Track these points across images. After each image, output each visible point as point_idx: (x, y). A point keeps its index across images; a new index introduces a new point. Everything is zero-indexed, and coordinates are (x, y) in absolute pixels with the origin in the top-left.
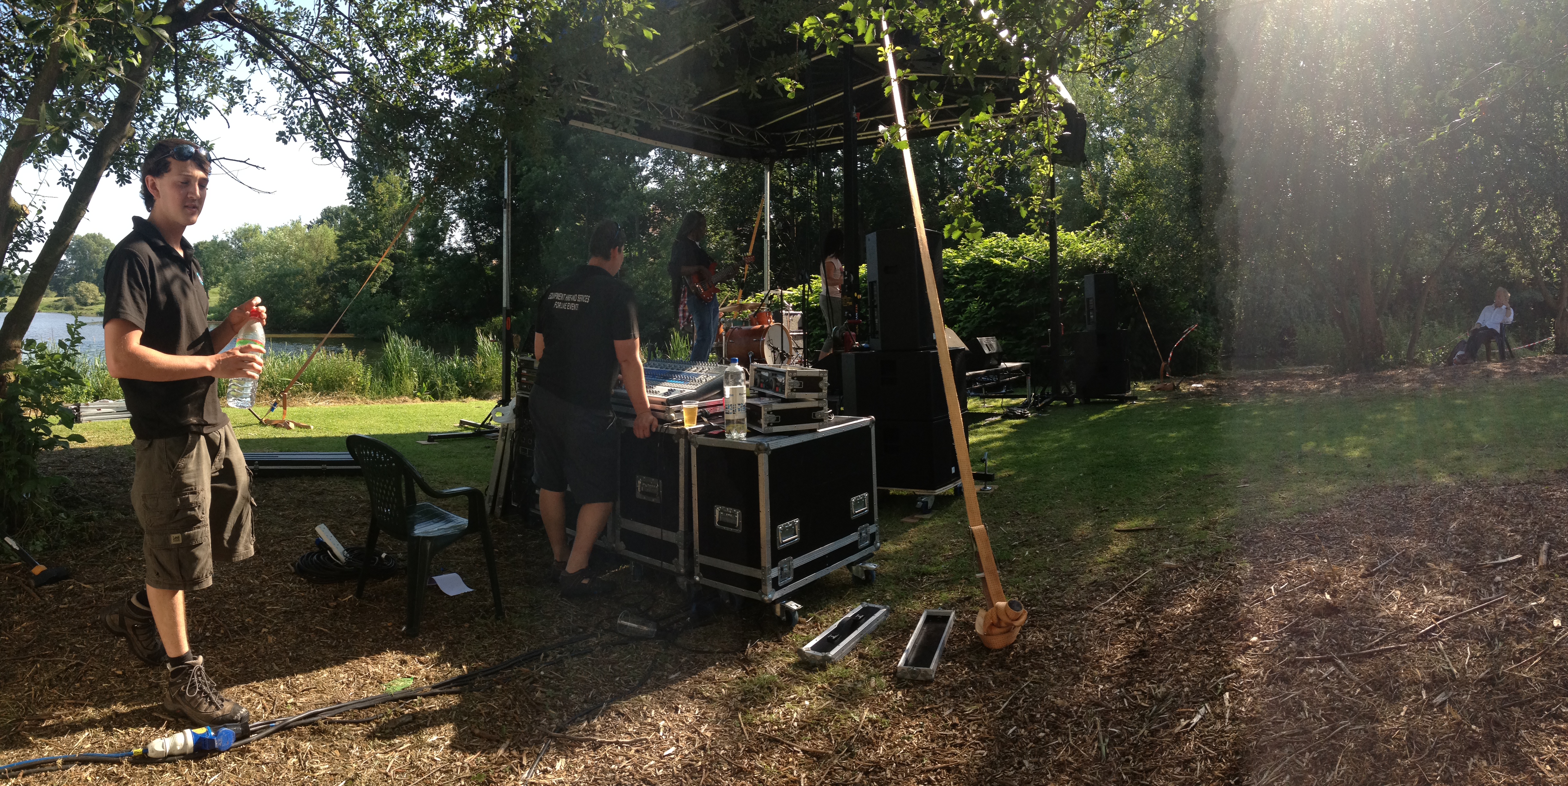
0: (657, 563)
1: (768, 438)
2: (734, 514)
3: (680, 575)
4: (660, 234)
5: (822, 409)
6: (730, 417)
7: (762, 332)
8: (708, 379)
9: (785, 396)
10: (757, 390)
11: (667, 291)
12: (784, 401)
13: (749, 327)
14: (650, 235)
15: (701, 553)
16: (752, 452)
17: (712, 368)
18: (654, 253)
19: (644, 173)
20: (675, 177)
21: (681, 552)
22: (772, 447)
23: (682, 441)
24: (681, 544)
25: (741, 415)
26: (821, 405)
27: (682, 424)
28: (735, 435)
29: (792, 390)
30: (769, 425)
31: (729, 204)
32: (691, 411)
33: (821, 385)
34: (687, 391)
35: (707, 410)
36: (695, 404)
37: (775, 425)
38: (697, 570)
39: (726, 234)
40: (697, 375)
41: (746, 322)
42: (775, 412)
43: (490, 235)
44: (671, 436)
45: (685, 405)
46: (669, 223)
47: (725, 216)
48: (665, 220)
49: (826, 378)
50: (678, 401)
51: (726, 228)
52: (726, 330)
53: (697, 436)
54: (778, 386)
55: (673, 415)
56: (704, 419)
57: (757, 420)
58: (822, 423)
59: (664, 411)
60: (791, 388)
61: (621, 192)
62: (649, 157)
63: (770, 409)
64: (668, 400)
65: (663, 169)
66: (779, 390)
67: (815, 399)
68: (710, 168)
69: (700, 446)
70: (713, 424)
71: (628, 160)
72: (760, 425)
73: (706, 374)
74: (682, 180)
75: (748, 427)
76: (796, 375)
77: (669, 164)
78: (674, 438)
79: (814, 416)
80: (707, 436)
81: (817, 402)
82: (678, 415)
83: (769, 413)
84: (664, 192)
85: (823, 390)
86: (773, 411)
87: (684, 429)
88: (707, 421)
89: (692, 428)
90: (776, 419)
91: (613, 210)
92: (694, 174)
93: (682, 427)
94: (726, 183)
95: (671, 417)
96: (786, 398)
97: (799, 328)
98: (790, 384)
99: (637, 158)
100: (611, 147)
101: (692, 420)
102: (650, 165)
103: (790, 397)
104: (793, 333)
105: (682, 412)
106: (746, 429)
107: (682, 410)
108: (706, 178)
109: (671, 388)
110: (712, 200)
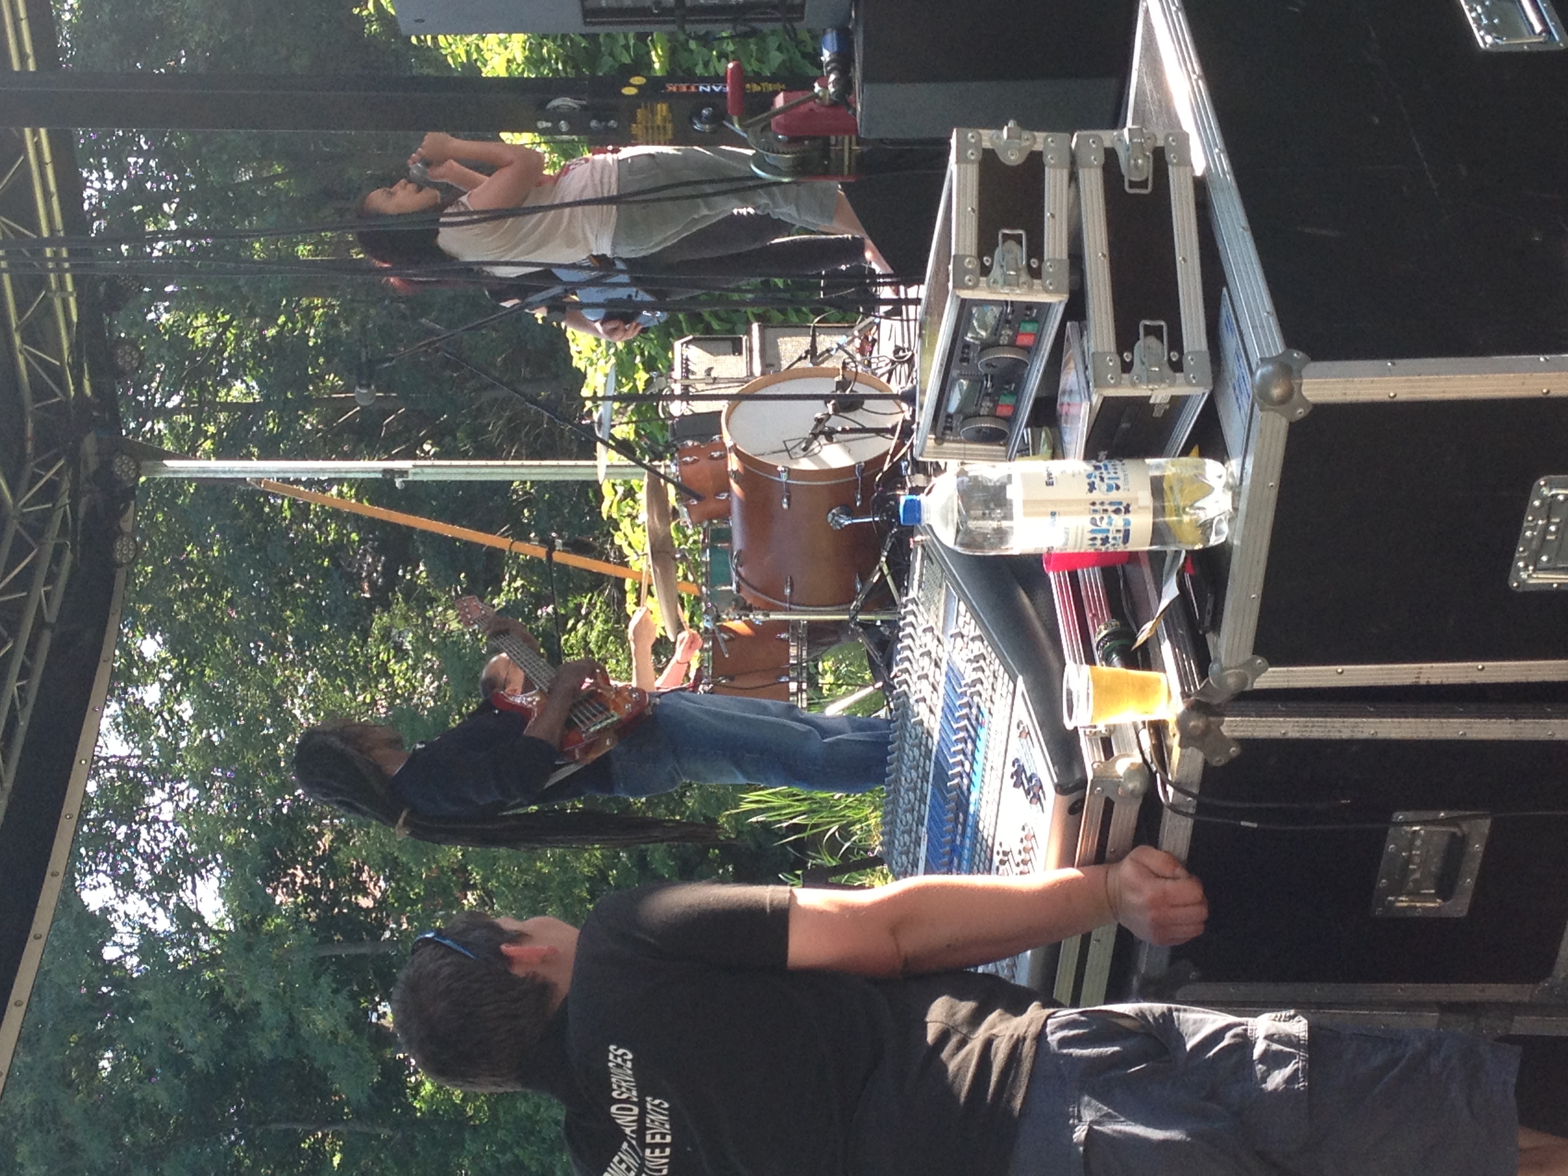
1: (1234, 367)
2: (1550, 508)
4: (379, 869)
5: (1111, 155)
6: (1141, 523)
8: (972, 629)
9: (1058, 300)
10: (1023, 432)
13: (735, 523)
14: (381, 904)
16: (1296, 430)
17: (922, 622)
19: (163, 924)
20: (181, 817)
22: (1277, 346)
23: (1236, 726)
25: (1134, 479)
26: (1096, 159)
27: (1158, 729)
28: (1217, 507)
29: (1035, 273)
30: (1177, 367)
31: (278, 623)
32: (1106, 694)
33: (1013, 158)
35: (1100, 633)
36: (1077, 676)
37: (1176, 343)
40: (953, 676)
42: (1125, 340)
44: (1208, 771)
45: (1082, 715)
46: (341, 838)
47: (319, 637)
48: (333, 850)
49: (987, 137)
50: (1064, 747)
51: (365, 634)
53: (1214, 668)
54: (1016, 333)
55: (1121, 767)
56: (1141, 638)
57: (1157, 414)
58: (1171, 157)
59: (1109, 805)
60: (1024, 277)
61: (228, 1008)
62: (105, 911)
63: (1113, 362)
64: (1061, 789)
65: (150, 859)
66: (1029, 328)
67: (1073, 178)
68: (151, 694)
69: (1257, 650)
70: (1164, 603)
71: (117, 984)
72: (1178, 404)
73: (948, 643)
74: (194, 792)
75: (1185, 452)
76: (970, 264)
77: (133, 837)
78: (1218, 761)
79: (1143, 184)
80: (1216, 626)
81: (1083, 174)
82: (1125, 744)
83: (1127, 367)
84: (234, 855)
85: (1038, 147)
86: (1120, 353)
87: (1182, 722)
88: (1148, 626)
89: (1176, 689)
90: (1152, 341)
91: (292, 1031)
92: (170, 751)
93: (1173, 728)
94: (209, 637)
95: (1132, 772)
96: (1064, 298)
97: (737, 350)
98: (1007, 283)
99: (110, 953)
100: (64, 1044)
101: (1144, 691)
102: (136, 905)
103: (1065, 280)
104: (757, 369)
105: (1112, 729)
106: (1192, 460)
107: (1102, 729)
108: (186, 709)
109: (1009, 782)
110: (266, 687)
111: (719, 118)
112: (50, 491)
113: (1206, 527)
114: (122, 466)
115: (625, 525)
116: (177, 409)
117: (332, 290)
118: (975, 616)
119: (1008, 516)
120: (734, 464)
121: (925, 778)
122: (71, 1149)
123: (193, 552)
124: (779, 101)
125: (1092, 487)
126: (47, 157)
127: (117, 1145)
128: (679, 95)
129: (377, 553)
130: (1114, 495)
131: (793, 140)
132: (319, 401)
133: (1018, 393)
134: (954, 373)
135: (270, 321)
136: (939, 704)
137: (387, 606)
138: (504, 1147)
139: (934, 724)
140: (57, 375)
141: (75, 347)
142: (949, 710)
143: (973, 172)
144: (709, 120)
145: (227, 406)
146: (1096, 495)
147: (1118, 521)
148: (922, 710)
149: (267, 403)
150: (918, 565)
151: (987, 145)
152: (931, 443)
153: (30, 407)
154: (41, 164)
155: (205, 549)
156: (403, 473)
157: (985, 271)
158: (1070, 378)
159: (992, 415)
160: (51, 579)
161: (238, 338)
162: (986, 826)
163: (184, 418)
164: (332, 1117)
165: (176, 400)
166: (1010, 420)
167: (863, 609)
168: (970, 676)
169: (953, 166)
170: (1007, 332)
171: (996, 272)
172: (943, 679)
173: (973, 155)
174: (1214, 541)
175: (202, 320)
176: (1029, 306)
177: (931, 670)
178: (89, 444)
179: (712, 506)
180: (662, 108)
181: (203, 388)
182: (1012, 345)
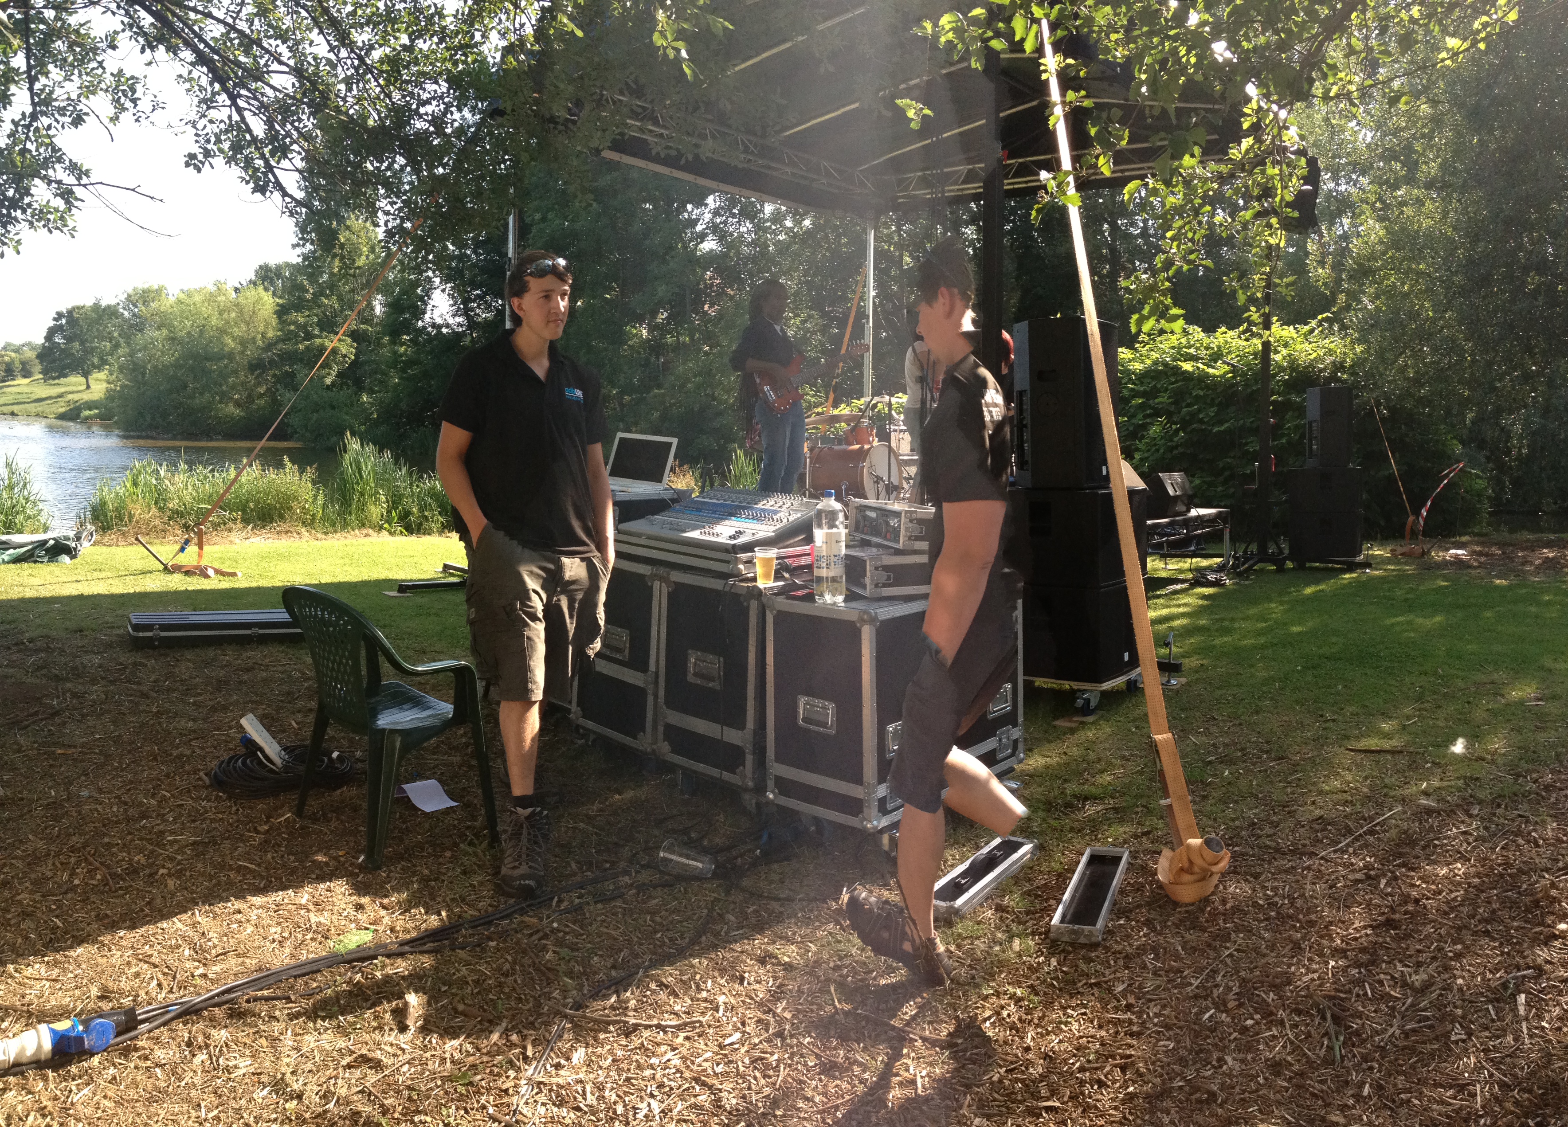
0: (715, 772)
1: (875, 605)
2: (825, 708)
3: (746, 790)
4: (719, 312)
7: (862, 455)
8: (791, 519)
9: (900, 546)
10: (859, 536)
11: (728, 392)
12: (898, 552)
13: (844, 447)
14: (706, 313)
15: (778, 759)
16: (852, 624)
17: (796, 503)
18: (709, 338)
19: (699, 228)
20: (741, 235)
21: (749, 759)
22: (881, 618)
23: (754, 604)
24: (748, 749)
27: (754, 579)
29: (910, 538)
30: (876, 586)
31: (815, 275)
32: (766, 562)
34: (761, 535)
35: (788, 562)
36: (773, 553)
37: (885, 585)
38: (771, 783)
39: (810, 316)
40: (776, 512)
41: (839, 440)
42: (886, 568)
44: (737, 595)
45: (759, 554)
46: (732, 298)
47: (810, 290)
48: (727, 294)
50: (749, 547)
51: (811, 308)
52: (811, 450)
53: (774, 598)
54: (890, 532)
55: (741, 567)
56: (785, 575)
57: (860, 579)
59: (728, 562)
60: (908, 535)
61: (666, 254)
62: (706, 205)
63: (879, 564)
64: (734, 546)
65: (725, 222)
66: (892, 537)
68: (789, 223)
69: (779, 612)
70: (798, 583)
71: (677, 210)
72: (864, 586)
73: (787, 511)
74: (750, 240)
75: (847, 588)
76: (915, 516)
77: (734, 216)
78: (742, 599)
80: (789, 599)
82: (749, 568)
83: (877, 568)
84: (725, 255)
86: (883, 566)
87: (756, 587)
88: (789, 577)
89: (768, 586)
90: (886, 577)
91: (657, 279)
92: (766, 230)
93: (754, 584)
94: (810, 246)
95: (739, 570)
98: (907, 528)
101: (766, 576)
102: (708, 217)
103: (907, 548)
105: (754, 564)
106: (844, 591)
107: (755, 560)
108: (782, 237)
109: (738, 530)
110: (790, 269)
114: (869, 217)
118: (795, 520)
121: (741, 503)
127: (616, 211)
133: (871, 534)
134: (880, 512)
136: (766, 507)
137: (822, 317)
139: (760, 506)
142: (764, 510)
156: (868, 323)
157: (911, 521)
158: (874, 551)
162: (723, 522)
164: (624, 294)
168: (776, 518)
171: (910, 525)
172: (775, 509)
176: (899, 536)
179: (850, 438)
182: (887, 531)
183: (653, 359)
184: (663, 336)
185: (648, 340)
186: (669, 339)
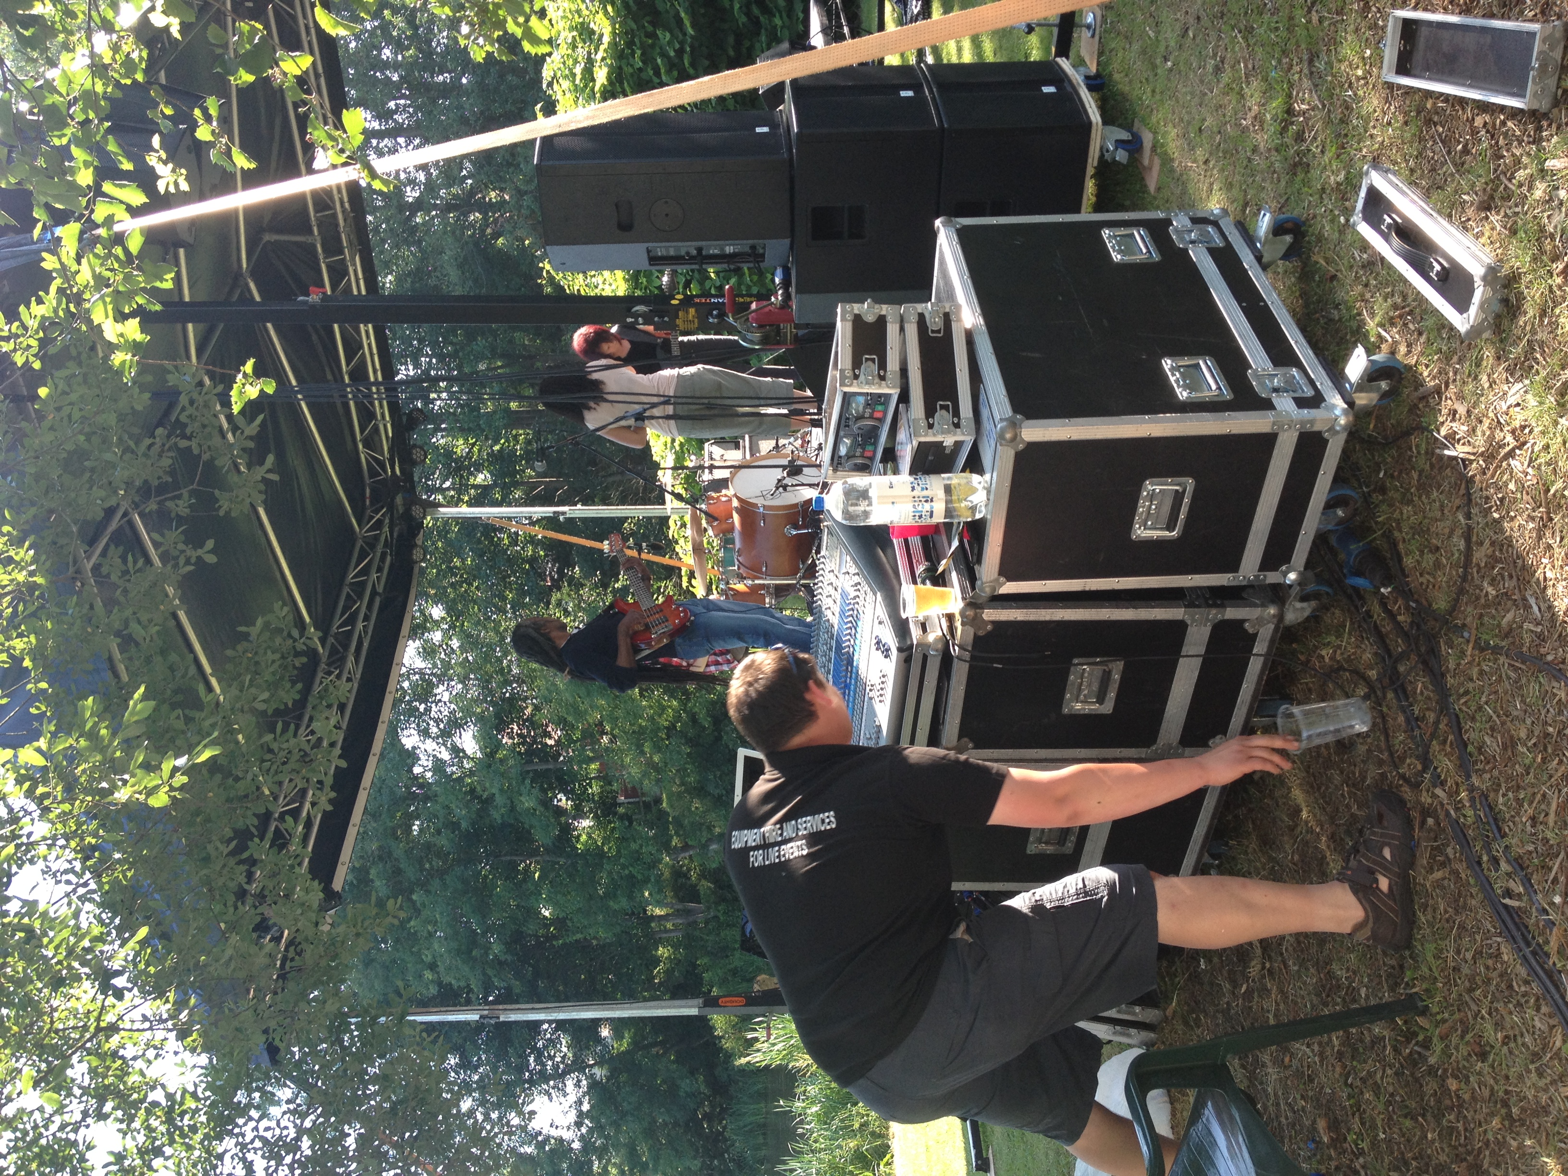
0: (1255, 666)
1: (987, 425)
2: (1152, 496)
3: (1280, 617)
4: (557, 724)
5: (921, 316)
6: (939, 507)
7: (747, 510)
8: (853, 570)
9: (894, 392)
12: (904, 397)
13: (737, 535)
14: (558, 742)
15: (1233, 566)
16: (1020, 457)
17: (829, 568)
18: (591, 735)
19: (445, 755)
20: (454, 699)
21: (1232, 613)
22: (1008, 412)
23: (990, 615)
24: (1215, 615)
25: (935, 485)
26: (914, 319)
27: (950, 617)
28: (979, 498)
29: (882, 378)
30: (957, 426)
31: (504, 599)
32: (922, 599)
33: (870, 318)
34: (882, 612)
35: (920, 569)
36: (908, 591)
37: (956, 413)
38: (1272, 577)
39: (559, 604)
40: (844, 595)
41: (727, 542)
42: (930, 412)
43: (553, 1043)
44: (976, 638)
45: (911, 611)
46: (537, 708)
47: (524, 606)
48: (533, 715)
49: (857, 308)
50: (901, 628)
51: (548, 603)
52: (741, 578)
53: (978, 583)
54: (874, 411)
55: (931, 637)
56: (940, 569)
57: (947, 451)
58: (953, 317)
59: (925, 658)
60: (877, 380)
61: (479, 798)
62: (414, 748)
63: (923, 423)
64: (900, 650)
65: (437, 721)
66: (880, 408)
67: (902, 329)
68: (437, 636)
69: (1001, 573)
70: (953, 548)
71: (421, 786)
72: (958, 445)
73: (841, 576)
74: (460, 686)
75: (963, 471)
76: (849, 373)
77: (428, 710)
78: (981, 633)
79: (939, 331)
80: (979, 561)
81: (907, 326)
82: (933, 626)
83: (931, 426)
84: (481, 719)
85: (883, 313)
86: (927, 418)
87: (962, 613)
88: (944, 562)
89: (959, 596)
90: (944, 412)
91: (513, 809)
92: (447, 665)
93: (958, 616)
94: (466, 606)
95: (936, 640)
96: (898, 391)
97: (737, 447)
98: (868, 383)
99: (417, 770)
100: (393, 817)
101: (942, 596)
102: (430, 745)
103: (898, 381)
104: (748, 456)
105: (927, 618)
106: (967, 474)
107: (921, 618)
108: (455, 643)
109: (874, 648)
110: (497, 632)
111: (722, 315)
112: (379, 524)
113: (973, 509)
114: (416, 511)
115: (681, 541)
116: (448, 489)
117: (528, 426)
118: (855, 563)
119: (870, 504)
120: (735, 503)
121: (831, 649)
122: (398, 872)
123: (457, 562)
124: (754, 306)
125: (913, 489)
126: (375, 351)
127: (422, 869)
128: (701, 304)
129: (554, 561)
130: (925, 493)
131: (761, 326)
132: (523, 483)
133: (875, 444)
134: (842, 433)
135: (496, 441)
136: (837, 610)
137: (559, 589)
138: (624, 867)
139: (835, 620)
140: (382, 465)
141: (390, 450)
142: (842, 612)
143: (849, 325)
144: (717, 316)
145: (475, 487)
146: (916, 493)
147: (927, 506)
148: (828, 613)
149: (495, 484)
150: (825, 537)
151: (856, 312)
152: (830, 472)
153: (368, 481)
154: (372, 354)
155: (463, 561)
156: (564, 513)
157: (856, 377)
158: (902, 436)
159: (862, 456)
160: (380, 570)
161: (479, 451)
162: (862, 672)
163: (452, 493)
164: (534, 853)
165: (447, 484)
166: (872, 459)
167: (804, 578)
168: (853, 594)
169: (839, 324)
170: (868, 410)
171: (862, 377)
172: (839, 597)
173: (849, 317)
174: (978, 516)
175: (461, 442)
176: (880, 396)
177: (833, 592)
178: (399, 500)
179: (724, 526)
180: (692, 311)
181: (462, 477)
182: (871, 417)
183: (621, 810)
184: (590, 799)
185: (596, 817)
186: (595, 789)
